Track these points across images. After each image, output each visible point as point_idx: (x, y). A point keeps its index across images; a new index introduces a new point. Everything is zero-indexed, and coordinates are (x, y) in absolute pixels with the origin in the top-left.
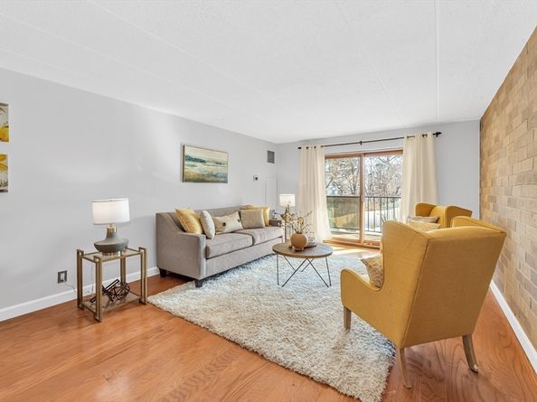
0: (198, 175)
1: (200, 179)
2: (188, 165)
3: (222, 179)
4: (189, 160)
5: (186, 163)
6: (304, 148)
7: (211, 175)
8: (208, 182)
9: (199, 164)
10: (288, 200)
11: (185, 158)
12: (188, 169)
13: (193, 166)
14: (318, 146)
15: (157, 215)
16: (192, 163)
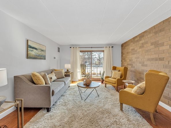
0: (34, 55)
1: (35, 58)
2: (30, 50)
3: (43, 58)
4: (30, 47)
5: (29, 49)
6: (72, 47)
7: (39, 56)
8: (38, 59)
9: (35, 50)
10: (68, 66)
11: (28, 46)
12: (30, 52)
13: (32, 51)
14: (78, 47)
15: (14, 77)
16: (32, 49)
